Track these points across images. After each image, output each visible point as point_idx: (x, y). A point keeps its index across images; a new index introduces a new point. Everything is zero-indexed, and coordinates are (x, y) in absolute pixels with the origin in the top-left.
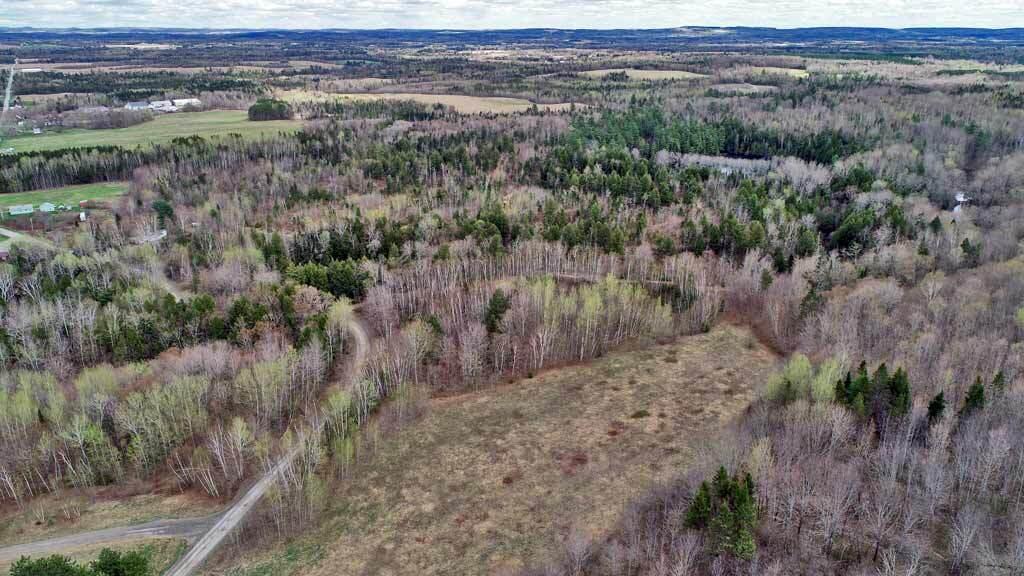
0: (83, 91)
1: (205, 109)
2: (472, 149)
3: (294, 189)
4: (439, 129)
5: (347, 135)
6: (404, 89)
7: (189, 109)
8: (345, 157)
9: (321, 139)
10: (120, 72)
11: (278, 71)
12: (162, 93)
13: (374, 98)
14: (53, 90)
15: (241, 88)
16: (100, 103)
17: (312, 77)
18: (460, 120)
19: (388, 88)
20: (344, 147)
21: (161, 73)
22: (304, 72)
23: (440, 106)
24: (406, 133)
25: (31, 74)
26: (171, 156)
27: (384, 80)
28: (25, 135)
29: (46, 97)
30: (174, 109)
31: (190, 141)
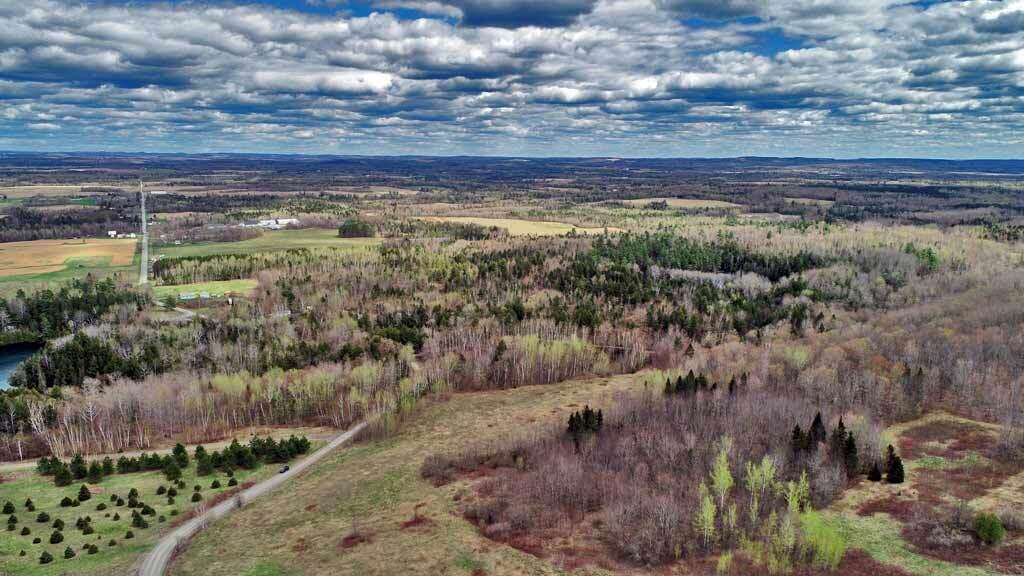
0: (204, 211)
1: (302, 227)
2: (510, 264)
3: (376, 287)
4: (489, 246)
5: (417, 250)
6: (468, 214)
7: (290, 227)
8: (415, 267)
9: (397, 253)
10: (230, 195)
11: (362, 195)
12: (268, 214)
13: (442, 221)
14: (179, 210)
15: (332, 211)
16: (219, 222)
17: (390, 202)
18: (508, 240)
19: (454, 212)
20: (414, 259)
21: (264, 196)
22: (383, 197)
23: (495, 229)
24: (464, 250)
25: (158, 196)
26: (286, 262)
27: (452, 205)
28: (169, 245)
29: (176, 215)
30: (278, 226)
31: (300, 252)
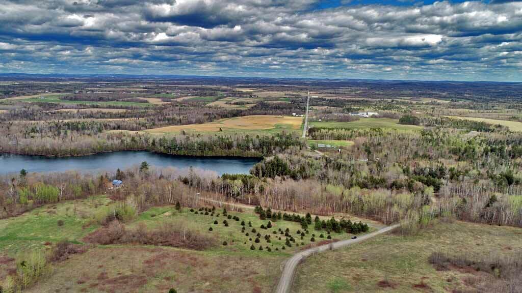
0: (333, 106)
1: (380, 117)
2: (507, 148)
3: (416, 153)
4: (493, 136)
5: (444, 135)
6: (481, 116)
7: (373, 116)
8: (441, 144)
9: (431, 135)
10: (347, 99)
11: (414, 102)
12: (363, 109)
13: (462, 119)
14: (322, 105)
15: (397, 109)
16: (340, 112)
17: (431, 106)
18: (508, 134)
19: (472, 115)
20: (441, 139)
21: (362, 100)
22: (427, 104)
23: (499, 126)
24: (475, 138)
25: (315, 98)
26: (369, 134)
27: (471, 110)
28: (316, 121)
29: (321, 108)
30: (367, 116)
31: (377, 130)
